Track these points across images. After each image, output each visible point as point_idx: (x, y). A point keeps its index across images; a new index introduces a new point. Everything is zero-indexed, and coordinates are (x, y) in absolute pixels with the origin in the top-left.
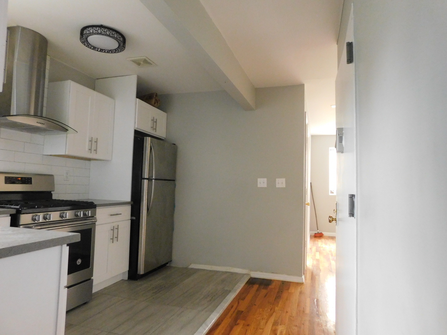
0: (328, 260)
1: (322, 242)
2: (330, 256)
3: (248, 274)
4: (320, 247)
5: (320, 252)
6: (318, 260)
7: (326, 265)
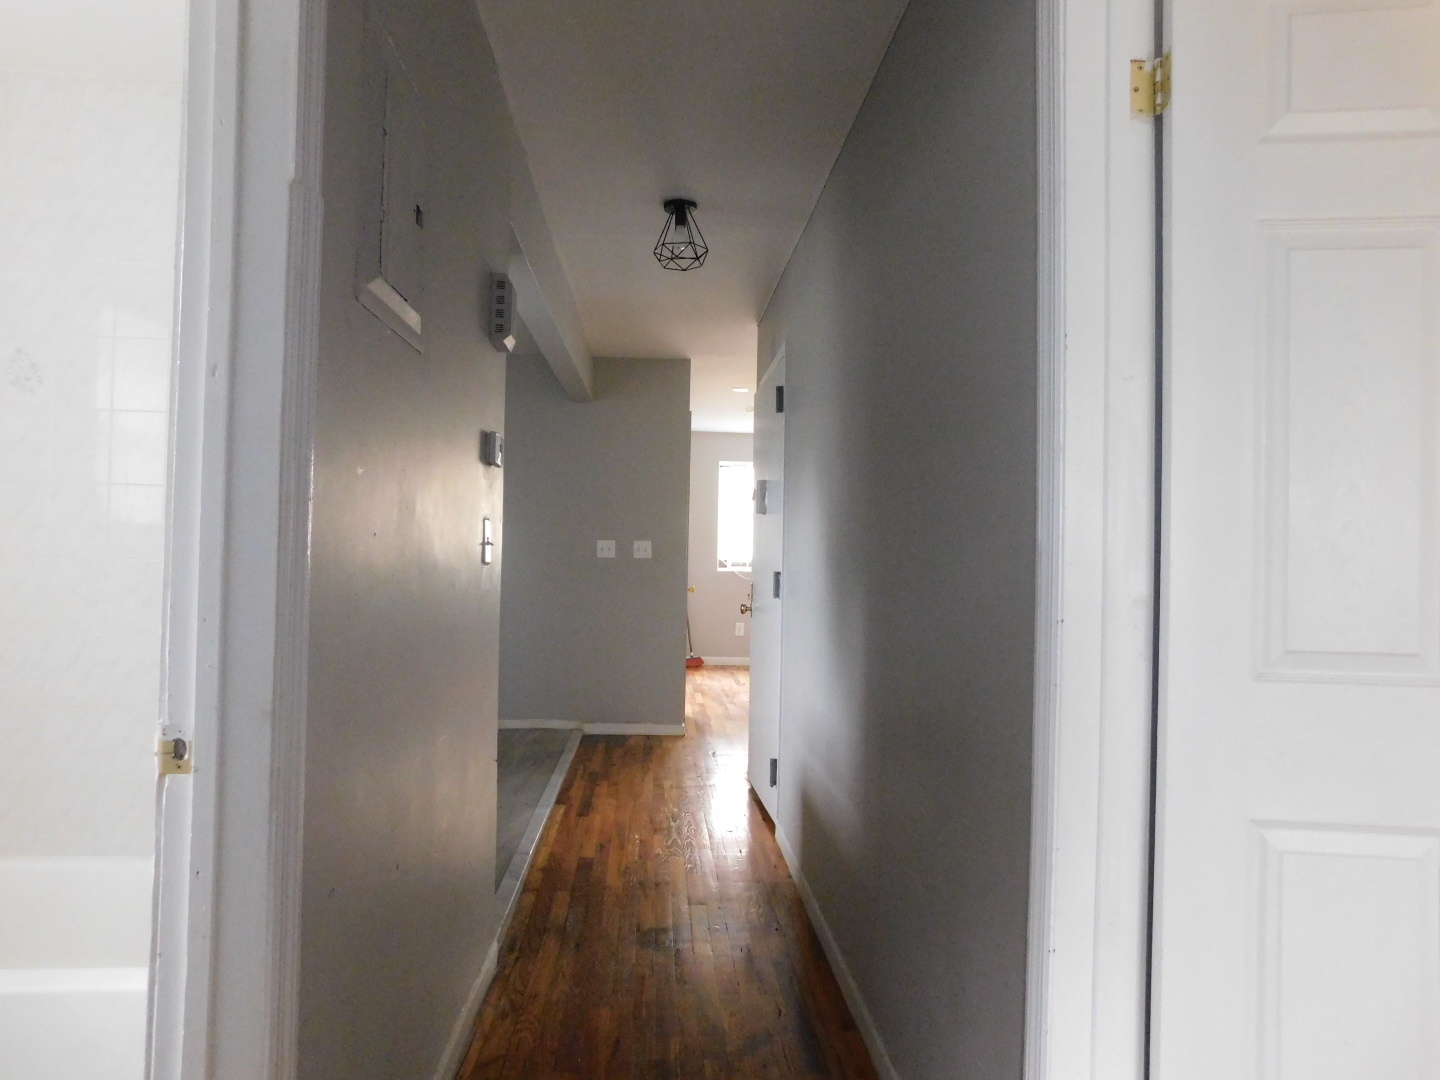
0: (722, 703)
1: (703, 675)
2: (724, 697)
3: (579, 730)
4: (700, 685)
5: (702, 693)
6: (702, 705)
7: (720, 710)
